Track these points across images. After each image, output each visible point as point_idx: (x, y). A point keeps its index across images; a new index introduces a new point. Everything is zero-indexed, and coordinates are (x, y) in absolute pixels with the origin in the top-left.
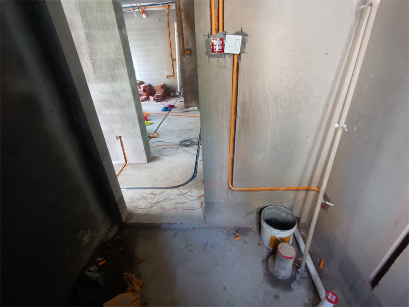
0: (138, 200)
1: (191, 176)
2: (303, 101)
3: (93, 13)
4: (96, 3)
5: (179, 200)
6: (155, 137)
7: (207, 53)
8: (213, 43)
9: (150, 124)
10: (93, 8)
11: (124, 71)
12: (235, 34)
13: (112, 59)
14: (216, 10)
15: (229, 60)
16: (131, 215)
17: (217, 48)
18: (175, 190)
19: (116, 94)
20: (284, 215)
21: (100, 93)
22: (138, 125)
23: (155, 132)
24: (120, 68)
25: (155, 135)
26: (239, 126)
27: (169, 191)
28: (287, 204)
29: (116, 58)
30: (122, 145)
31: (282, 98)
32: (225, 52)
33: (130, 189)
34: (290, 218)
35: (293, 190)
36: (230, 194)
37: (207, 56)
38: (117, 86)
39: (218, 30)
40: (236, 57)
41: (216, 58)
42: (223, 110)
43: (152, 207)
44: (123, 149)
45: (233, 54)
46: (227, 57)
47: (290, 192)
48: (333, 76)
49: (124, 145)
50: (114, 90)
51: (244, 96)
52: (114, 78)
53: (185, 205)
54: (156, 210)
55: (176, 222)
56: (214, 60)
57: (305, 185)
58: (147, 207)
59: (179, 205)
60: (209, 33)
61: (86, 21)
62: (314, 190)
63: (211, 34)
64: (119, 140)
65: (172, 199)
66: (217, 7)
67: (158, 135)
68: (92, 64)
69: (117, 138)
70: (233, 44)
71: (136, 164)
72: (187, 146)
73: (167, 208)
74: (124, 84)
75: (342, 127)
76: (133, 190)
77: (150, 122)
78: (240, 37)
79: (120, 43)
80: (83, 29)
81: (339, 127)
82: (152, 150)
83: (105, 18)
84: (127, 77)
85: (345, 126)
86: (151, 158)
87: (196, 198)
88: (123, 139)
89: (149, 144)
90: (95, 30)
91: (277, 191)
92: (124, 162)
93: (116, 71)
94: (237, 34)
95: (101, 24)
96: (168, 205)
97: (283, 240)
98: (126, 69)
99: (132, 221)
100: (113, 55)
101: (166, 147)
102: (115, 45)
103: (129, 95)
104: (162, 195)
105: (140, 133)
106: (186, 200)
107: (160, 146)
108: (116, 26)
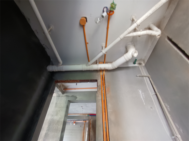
3: (54, 125)
4: (57, 121)
10: (55, 123)
61: (49, 128)
90: (51, 132)
95: (54, 130)
108: (61, 131)
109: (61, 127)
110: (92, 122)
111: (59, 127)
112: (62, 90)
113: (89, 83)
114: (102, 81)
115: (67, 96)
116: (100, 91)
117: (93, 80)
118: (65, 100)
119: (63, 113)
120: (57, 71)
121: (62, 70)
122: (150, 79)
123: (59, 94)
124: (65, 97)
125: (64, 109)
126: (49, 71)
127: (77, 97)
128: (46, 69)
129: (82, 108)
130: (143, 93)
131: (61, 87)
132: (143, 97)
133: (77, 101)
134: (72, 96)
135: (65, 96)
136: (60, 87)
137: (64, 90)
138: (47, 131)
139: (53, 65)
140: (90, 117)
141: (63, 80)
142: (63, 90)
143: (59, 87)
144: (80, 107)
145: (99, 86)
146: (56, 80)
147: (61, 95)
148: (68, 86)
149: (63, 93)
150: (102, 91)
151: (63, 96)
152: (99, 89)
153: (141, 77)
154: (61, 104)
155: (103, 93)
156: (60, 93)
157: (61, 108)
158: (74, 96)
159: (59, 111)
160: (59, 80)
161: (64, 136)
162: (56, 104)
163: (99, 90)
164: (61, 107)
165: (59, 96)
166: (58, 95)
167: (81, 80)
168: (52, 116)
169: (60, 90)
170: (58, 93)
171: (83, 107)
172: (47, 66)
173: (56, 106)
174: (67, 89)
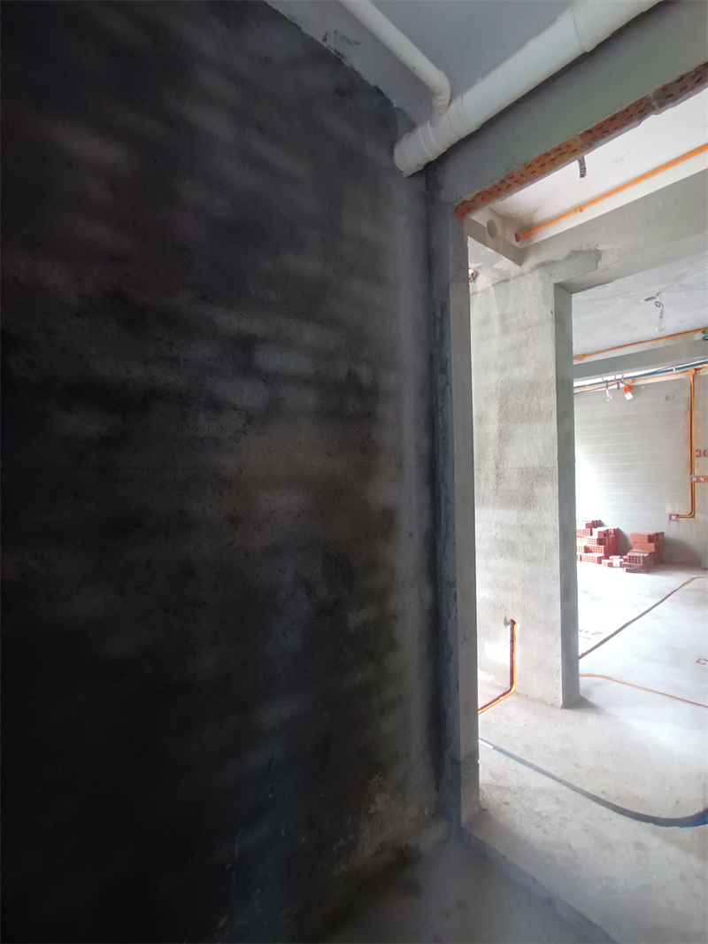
3: (519, 399)
4: (527, 385)
10: (522, 392)
11: (550, 491)
13: (533, 468)
22: (558, 606)
24: (545, 486)
29: (540, 467)
30: (512, 641)
38: (531, 516)
44: (512, 651)
49: (516, 643)
50: (523, 523)
52: (528, 502)
61: (506, 412)
64: (509, 627)
68: (497, 475)
71: (533, 699)
74: (545, 515)
79: (555, 440)
80: (497, 423)
83: (537, 404)
84: (555, 503)
86: (574, 701)
88: (517, 628)
89: (577, 664)
90: (516, 423)
92: (507, 683)
93: (536, 490)
95: (527, 414)
98: (557, 487)
99: (483, 836)
100: (536, 462)
102: (544, 446)
103: (552, 537)
108: (555, 414)
109: (549, 401)
111: (543, 402)
112: (513, 245)
115: (541, 265)
117: (682, 78)
118: (540, 287)
119: (545, 350)
120: (442, 150)
121: (464, 133)
123: (499, 271)
124: (537, 273)
125: (548, 331)
126: (411, 173)
127: (601, 248)
128: (395, 171)
129: (653, 301)
131: (500, 232)
133: (605, 270)
134: (574, 254)
135: (532, 270)
136: (493, 234)
137: (517, 241)
138: (500, 421)
139: (412, 127)
141: (488, 186)
142: (517, 245)
143: (488, 235)
144: (642, 301)
146: (456, 204)
147: (512, 275)
148: (535, 211)
149: (519, 258)
151: (522, 274)
156: (505, 264)
157: (529, 331)
158: (584, 248)
159: (527, 344)
160: (469, 197)
162: (503, 318)
164: (529, 326)
165: (507, 280)
166: (497, 279)
167: (589, 132)
168: (503, 369)
169: (497, 250)
170: (497, 269)
171: (658, 299)
172: (391, 153)
173: (505, 330)
174: (533, 229)
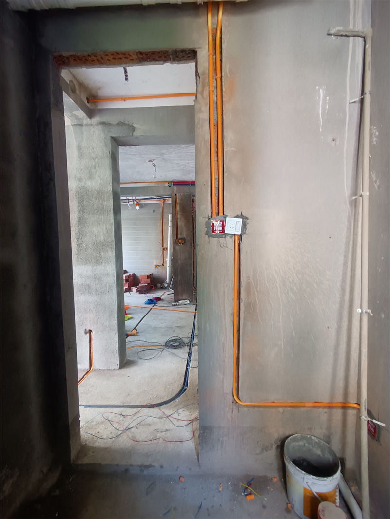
0: (99, 424)
1: (179, 389)
2: (315, 285)
3: (91, 200)
4: (96, 192)
5: (159, 426)
6: (134, 335)
7: (207, 233)
8: (213, 224)
9: (129, 319)
10: (92, 196)
11: (111, 254)
12: (235, 217)
13: (100, 241)
14: (217, 198)
15: (230, 241)
16: (85, 449)
17: (218, 229)
18: (155, 411)
19: (97, 278)
20: (319, 452)
21: (78, 276)
22: (116, 316)
23: (135, 328)
24: (107, 251)
25: (135, 332)
26: (244, 312)
27: (146, 410)
28: (319, 432)
29: (104, 241)
30: (90, 342)
31: (291, 280)
32: (226, 232)
33: (90, 406)
34: (328, 457)
35: (324, 407)
36: (235, 411)
37: (207, 236)
38: (100, 269)
39: (218, 214)
40: (237, 238)
41: (217, 238)
42: (224, 292)
43: (117, 436)
44: (90, 347)
45: (234, 235)
46: (228, 237)
47: (321, 410)
48: (341, 259)
49: (93, 342)
50: (95, 273)
51: (248, 277)
52: (98, 261)
53: (168, 434)
54: (124, 441)
55: (153, 464)
56: (214, 240)
57: (339, 399)
58: (110, 436)
59: (159, 435)
60: (210, 215)
61: (82, 206)
62: (354, 408)
63: (211, 217)
64: (88, 334)
65: (149, 425)
66: (217, 195)
67: (138, 333)
68: (78, 245)
69: (86, 333)
70: (233, 226)
71: (104, 370)
72: (176, 347)
73: (141, 439)
74: (108, 267)
75: (366, 312)
76: (93, 408)
77: (130, 316)
78: (241, 220)
79: (113, 227)
80: (77, 213)
81: (362, 311)
82: (128, 352)
83: (102, 204)
84: (113, 260)
85: (369, 311)
86: (125, 362)
87: (186, 423)
88: (93, 334)
89: (125, 342)
90: (89, 214)
91: (303, 409)
92: (88, 367)
93: (102, 254)
94: (237, 217)
95: (96, 209)
96: (142, 434)
97: (323, 498)
98: (114, 252)
99: (86, 461)
100: (102, 238)
101: (147, 349)
102: (106, 228)
103: (112, 279)
104: (136, 417)
105: (116, 326)
106: (171, 426)
107: (139, 346)
108: (112, 211)
109: (109, 203)
110: (181, 199)
111: (105, 203)
112: (85, 104)
113: (168, 66)
114: (211, 56)
115: (103, 123)
116: (206, 93)
117: (183, 51)
118: (103, 136)
119: (107, 174)
120: (45, 6)
122: (367, 46)
123: (77, 118)
124: (100, 127)
125: (107, 162)
127: (135, 125)
129: (151, 163)
130: (328, 98)
131: (78, 92)
132: (324, 110)
133: (137, 138)
134: (121, 124)
135: (97, 124)
136: (74, 91)
137: (88, 103)
138: (79, 212)
140: (175, 188)
141: (79, 53)
142: (88, 105)
144: (147, 161)
145: (204, 74)
146: (56, 54)
147: (85, 122)
148: (100, 88)
149: (90, 113)
150: (211, 92)
152: (203, 87)
153: (342, 35)
154: (93, 148)
155: (214, 101)
156: (80, 113)
157: (96, 160)
158: (126, 122)
159: (95, 168)
160: (65, 54)
161: (123, 222)
162: (79, 148)
163: (203, 91)
164: (96, 158)
165: (81, 125)
166: (75, 122)
167: (141, 53)
168: (80, 180)
169: (76, 102)
170: (75, 115)
171: (153, 162)
173: (80, 156)
174: (97, 100)
